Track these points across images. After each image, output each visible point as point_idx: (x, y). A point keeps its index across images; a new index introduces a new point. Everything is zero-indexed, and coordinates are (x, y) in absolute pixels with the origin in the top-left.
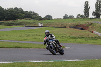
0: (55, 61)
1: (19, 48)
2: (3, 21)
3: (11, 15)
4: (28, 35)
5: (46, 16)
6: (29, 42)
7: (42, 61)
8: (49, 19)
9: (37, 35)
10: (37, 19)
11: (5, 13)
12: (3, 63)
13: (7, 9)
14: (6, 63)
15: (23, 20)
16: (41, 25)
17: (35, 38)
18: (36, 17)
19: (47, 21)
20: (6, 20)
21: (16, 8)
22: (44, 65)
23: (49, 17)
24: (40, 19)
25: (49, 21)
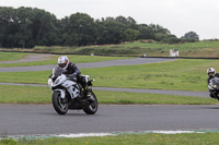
0: (208, 130)
1: (129, 103)
2: (92, 47)
3: (111, 32)
4: (148, 76)
5: (186, 35)
6: (151, 91)
7: (180, 132)
8: (193, 41)
9: (166, 76)
10: (165, 42)
11: (96, 29)
12: (97, 135)
13: (101, 20)
14: (102, 135)
15: (137, 44)
16: (174, 55)
17: (163, 83)
18: (163, 37)
19: (187, 44)
20: (98, 44)
21: (121, 19)
22: (186, 139)
23: (191, 38)
24: (174, 40)
25: (193, 45)
